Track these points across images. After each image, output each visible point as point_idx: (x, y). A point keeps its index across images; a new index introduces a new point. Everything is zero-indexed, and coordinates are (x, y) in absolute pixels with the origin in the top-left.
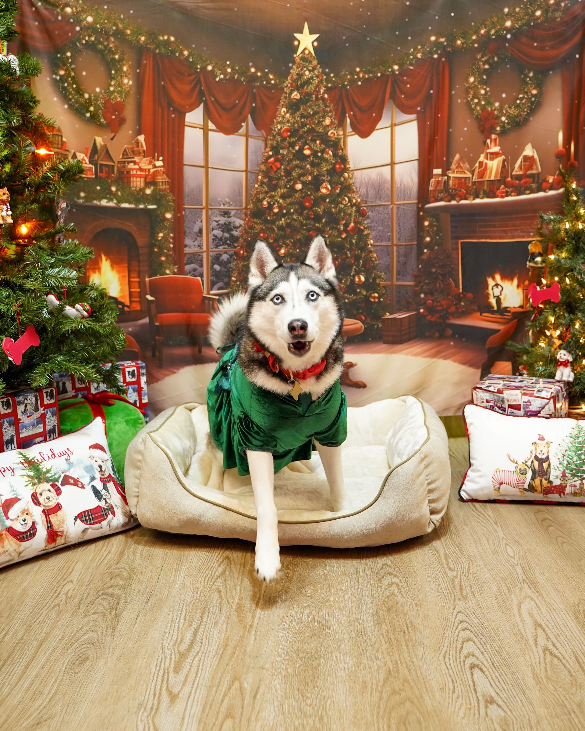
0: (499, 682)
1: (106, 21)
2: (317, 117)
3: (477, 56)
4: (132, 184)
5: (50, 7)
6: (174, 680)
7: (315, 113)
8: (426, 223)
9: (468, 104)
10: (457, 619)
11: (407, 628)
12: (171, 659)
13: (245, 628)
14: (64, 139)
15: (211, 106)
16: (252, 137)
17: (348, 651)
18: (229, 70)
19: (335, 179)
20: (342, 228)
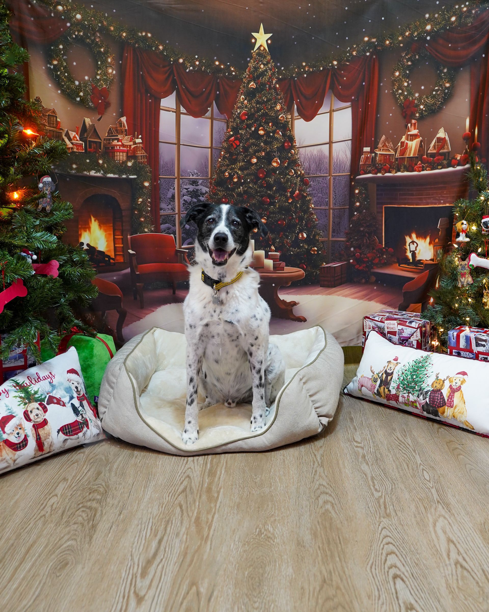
0: (418, 590)
1: (93, 19)
2: (270, 103)
3: (402, 54)
4: (116, 158)
5: (44, 5)
6: (140, 584)
8: (357, 191)
9: (394, 94)
10: (382, 535)
11: (340, 540)
12: (138, 565)
13: (202, 539)
14: (58, 120)
15: (182, 93)
16: (216, 119)
17: (289, 561)
18: (197, 63)
19: (284, 154)
20: (289, 194)
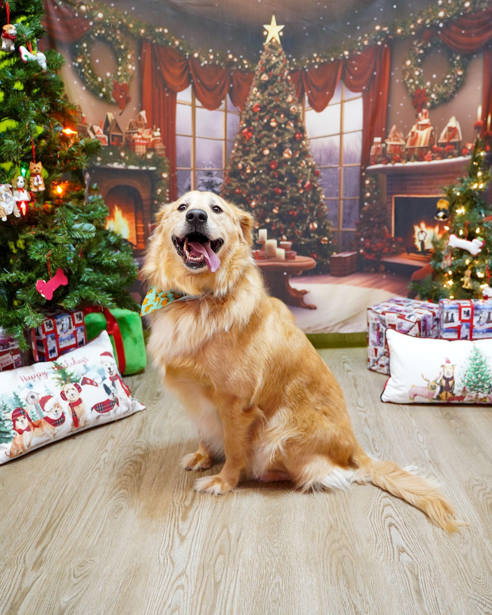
0: (408, 536)
1: (113, 17)
2: (281, 95)
3: (414, 42)
4: (136, 151)
5: (68, 6)
6: (182, 526)
7: (280, 92)
8: (367, 182)
9: (405, 84)
12: (179, 511)
14: (83, 115)
15: (197, 87)
16: (230, 112)
17: (302, 510)
18: (212, 57)
19: (295, 146)
20: (300, 185)
